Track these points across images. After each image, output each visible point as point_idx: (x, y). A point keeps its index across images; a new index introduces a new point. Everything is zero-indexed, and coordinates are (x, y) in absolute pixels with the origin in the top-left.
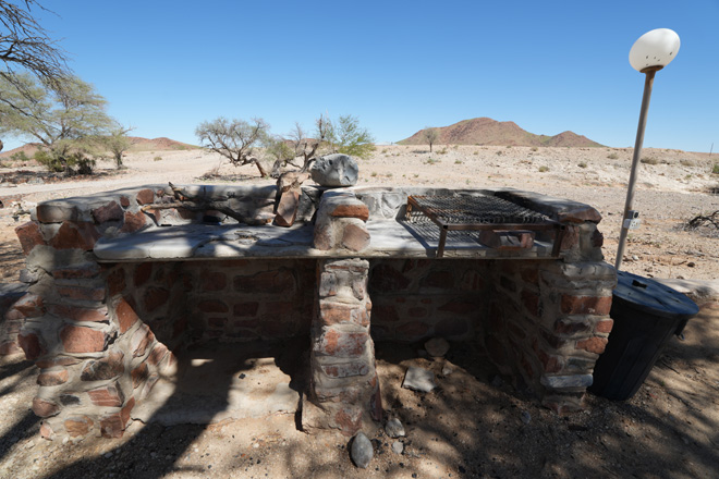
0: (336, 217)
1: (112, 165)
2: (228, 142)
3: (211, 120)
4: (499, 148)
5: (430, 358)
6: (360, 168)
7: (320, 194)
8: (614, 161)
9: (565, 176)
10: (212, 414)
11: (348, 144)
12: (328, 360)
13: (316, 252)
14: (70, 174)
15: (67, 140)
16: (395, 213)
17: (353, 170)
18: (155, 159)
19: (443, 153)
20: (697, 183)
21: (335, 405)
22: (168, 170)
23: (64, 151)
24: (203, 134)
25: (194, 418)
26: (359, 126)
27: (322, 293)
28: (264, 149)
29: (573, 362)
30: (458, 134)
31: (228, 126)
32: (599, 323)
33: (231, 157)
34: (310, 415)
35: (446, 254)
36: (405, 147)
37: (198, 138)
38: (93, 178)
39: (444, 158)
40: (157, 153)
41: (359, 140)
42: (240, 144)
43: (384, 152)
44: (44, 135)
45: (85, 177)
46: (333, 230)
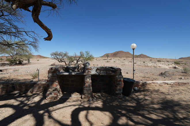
0: (87, 70)
1: (27, 62)
2: (58, 57)
3: (54, 52)
4: (124, 58)
5: (101, 93)
6: (90, 63)
7: (84, 67)
8: (151, 61)
9: (140, 65)
10: (69, 97)
11: (87, 57)
12: (86, 88)
13: (85, 74)
14: (16, 64)
15: (17, 56)
16: (95, 70)
17: (89, 64)
18: (37, 61)
19: (111, 60)
20: (171, 66)
21: (87, 95)
22: (41, 63)
23: (16, 59)
24: (52, 55)
25: (67, 97)
26: (90, 53)
27: (85, 79)
28: (67, 59)
29: (119, 89)
30: (115, 55)
31: (58, 53)
32: (122, 84)
33: (59, 60)
34: (83, 96)
35: (101, 74)
36: (101, 58)
37: (51, 56)
38: (22, 65)
39: (111, 61)
40: (38, 59)
41: (90, 57)
42: (61, 57)
43: (96, 59)
44: (11, 55)
45: (20, 65)
46: (87, 71)
